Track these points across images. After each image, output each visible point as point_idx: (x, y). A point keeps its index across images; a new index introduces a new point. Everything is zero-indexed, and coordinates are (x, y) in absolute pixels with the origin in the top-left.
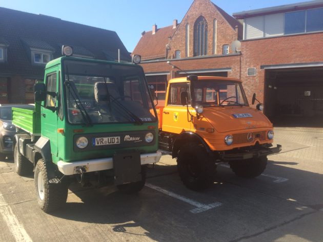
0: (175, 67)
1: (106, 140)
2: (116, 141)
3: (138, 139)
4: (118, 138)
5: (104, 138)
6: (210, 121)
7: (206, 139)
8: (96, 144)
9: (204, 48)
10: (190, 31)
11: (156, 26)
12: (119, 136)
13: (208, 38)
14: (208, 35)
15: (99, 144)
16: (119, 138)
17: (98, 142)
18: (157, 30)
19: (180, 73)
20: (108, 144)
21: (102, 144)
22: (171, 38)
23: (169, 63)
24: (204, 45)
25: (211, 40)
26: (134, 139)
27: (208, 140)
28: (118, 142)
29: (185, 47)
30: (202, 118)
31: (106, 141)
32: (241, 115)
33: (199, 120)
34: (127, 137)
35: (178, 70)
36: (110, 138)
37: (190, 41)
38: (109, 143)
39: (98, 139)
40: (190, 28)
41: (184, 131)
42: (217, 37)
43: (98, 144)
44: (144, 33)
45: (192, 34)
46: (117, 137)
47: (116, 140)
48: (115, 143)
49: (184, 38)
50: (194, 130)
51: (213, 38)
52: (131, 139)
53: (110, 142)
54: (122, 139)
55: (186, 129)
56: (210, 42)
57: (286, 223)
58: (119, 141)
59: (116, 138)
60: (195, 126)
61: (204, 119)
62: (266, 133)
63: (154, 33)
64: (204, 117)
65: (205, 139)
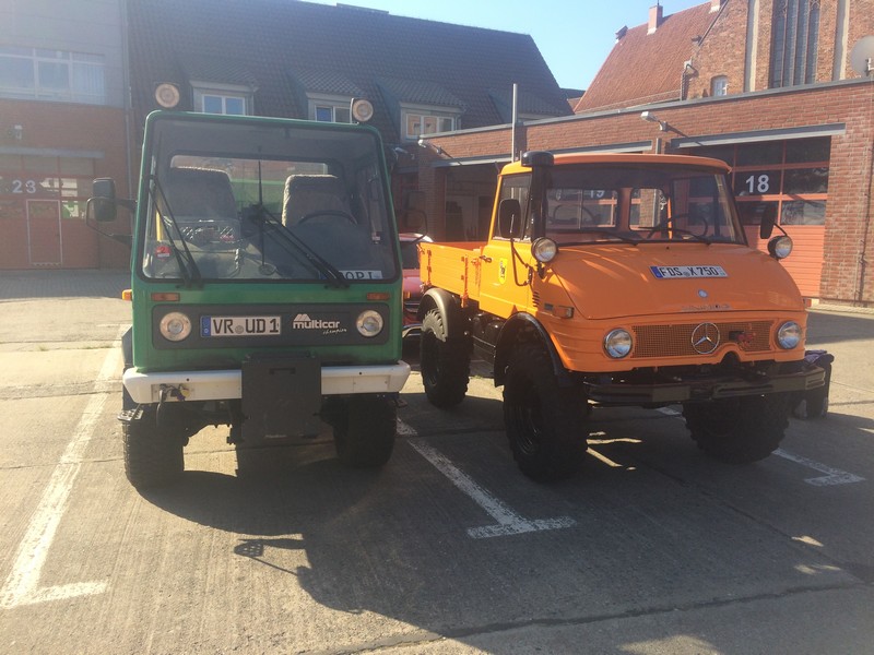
0: (668, 128)
1: (240, 325)
2: (269, 327)
3: (336, 324)
4: (274, 321)
5: (234, 319)
6: (566, 285)
7: (556, 336)
8: (213, 333)
9: (804, 66)
10: (761, 17)
11: (660, 9)
12: (277, 314)
13: (819, 32)
14: (821, 23)
15: (222, 333)
16: (278, 319)
17: (217, 327)
18: (661, 20)
19: (682, 145)
20: (245, 333)
21: (229, 333)
22: (699, 39)
23: (648, 118)
24: (804, 55)
25: (828, 39)
26: (322, 325)
27: (561, 339)
28: (275, 331)
29: (742, 66)
30: (550, 275)
31: (240, 327)
32: (683, 269)
33: (544, 280)
34: (301, 320)
35: (675, 136)
36: (250, 319)
37: (759, 46)
38: (247, 331)
39: (218, 320)
40: (762, 8)
41: (515, 312)
42: (851, 28)
43: (218, 332)
44: (623, 33)
45: (768, 23)
46: (271, 318)
47: (270, 325)
48: (267, 333)
49: (741, 37)
50: (533, 310)
51: (838, 33)
52: (314, 324)
53: (250, 328)
54: (287, 322)
55: (521, 307)
56: (824, 44)
57: (717, 602)
58: (278, 328)
59: (268, 319)
60: (537, 299)
61: (554, 280)
62: (772, 328)
63: (652, 30)
64: (555, 272)
65: (552, 337)
